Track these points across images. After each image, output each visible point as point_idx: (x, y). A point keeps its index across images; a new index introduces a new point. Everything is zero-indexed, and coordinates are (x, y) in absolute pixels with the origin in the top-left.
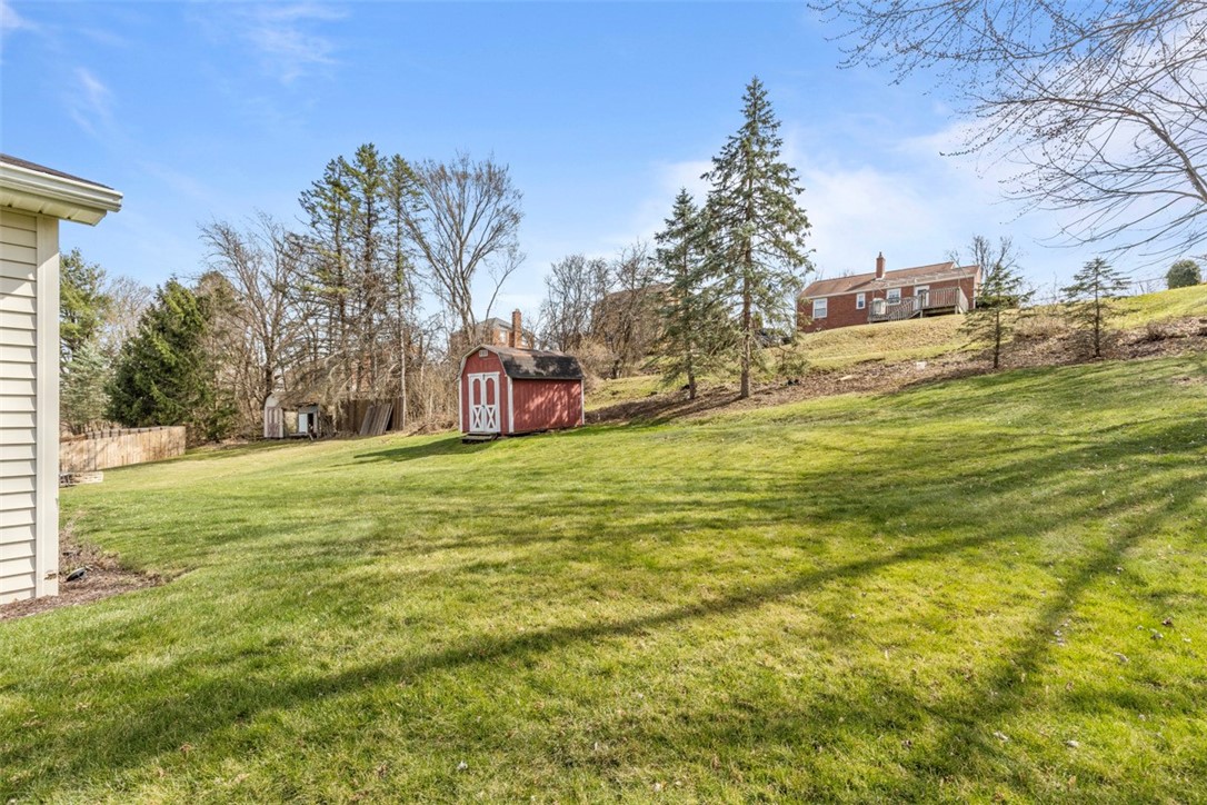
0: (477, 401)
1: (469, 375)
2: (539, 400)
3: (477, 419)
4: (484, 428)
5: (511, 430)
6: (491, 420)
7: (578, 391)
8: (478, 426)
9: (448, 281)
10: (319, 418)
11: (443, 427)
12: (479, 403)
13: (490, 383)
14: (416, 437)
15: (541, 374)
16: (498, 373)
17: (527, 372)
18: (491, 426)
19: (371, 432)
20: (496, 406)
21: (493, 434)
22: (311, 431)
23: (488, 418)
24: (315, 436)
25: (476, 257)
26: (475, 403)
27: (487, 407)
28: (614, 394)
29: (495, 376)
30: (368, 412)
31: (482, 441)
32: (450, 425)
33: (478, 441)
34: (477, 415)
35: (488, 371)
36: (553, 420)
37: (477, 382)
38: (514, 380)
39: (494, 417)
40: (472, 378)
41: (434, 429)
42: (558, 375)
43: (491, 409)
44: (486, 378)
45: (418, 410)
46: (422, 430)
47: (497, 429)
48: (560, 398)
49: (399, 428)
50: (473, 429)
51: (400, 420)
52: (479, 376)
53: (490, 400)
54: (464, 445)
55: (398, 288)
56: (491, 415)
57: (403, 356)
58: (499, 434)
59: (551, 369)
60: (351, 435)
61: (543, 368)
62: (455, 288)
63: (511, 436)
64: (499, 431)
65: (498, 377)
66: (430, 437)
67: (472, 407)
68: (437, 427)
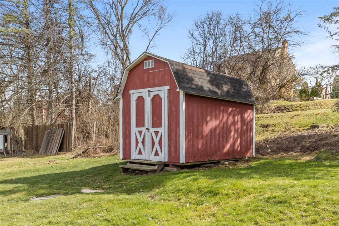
0: (140, 122)
1: (131, 92)
2: (213, 123)
3: (140, 145)
4: (148, 155)
5: (182, 160)
6: (157, 146)
7: (251, 117)
8: (140, 153)
9: (112, 38)
10: (11, 139)
11: (104, 151)
12: (143, 126)
13: (156, 101)
14: (79, 159)
15: (215, 92)
16: (167, 88)
17: (201, 88)
18: (157, 154)
19: (47, 153)
20: (164, 130)
21: (159, 164)
22: (6, 148)
23: (153, 144)
24: (8, 153)
25: (133, 20)
26: (138, 126)
27: (152, 130)
28: (264, 127)
29: (163, 92)
30: (46, 135)
31: (147, 172)
32: (111, 149)
33: (142, 172)
34: (140, 140)
35: (154, 86)
36: (226, 150)
37: (140, 100)
38: (188, 96)
39: (160, 143)
40: (134, 95)
41: (96, 153)
42: (232, 96)
43: (156, 133)
44: (152, 95)
45: (86, 135)
46: (85, 153)
47: (163, 157)
48: (234, 123)
49: (69, 150)
50: (134, 156)
51: (70, 143)
52: (143, 92)
53: (157, 122)
54: (125, 176)
55: (70, 32)
56: (157, 140)
57: (74, 89)
58: (166, 165)
59: (225, 88)
60: (34, 154)
61: (217, 86)
62: (117, 43)
63: (182, 167)
64: (167, 160)
65: (166, 92)
66: (92, 160)
67: (134, 129)
68: (98, 150)
